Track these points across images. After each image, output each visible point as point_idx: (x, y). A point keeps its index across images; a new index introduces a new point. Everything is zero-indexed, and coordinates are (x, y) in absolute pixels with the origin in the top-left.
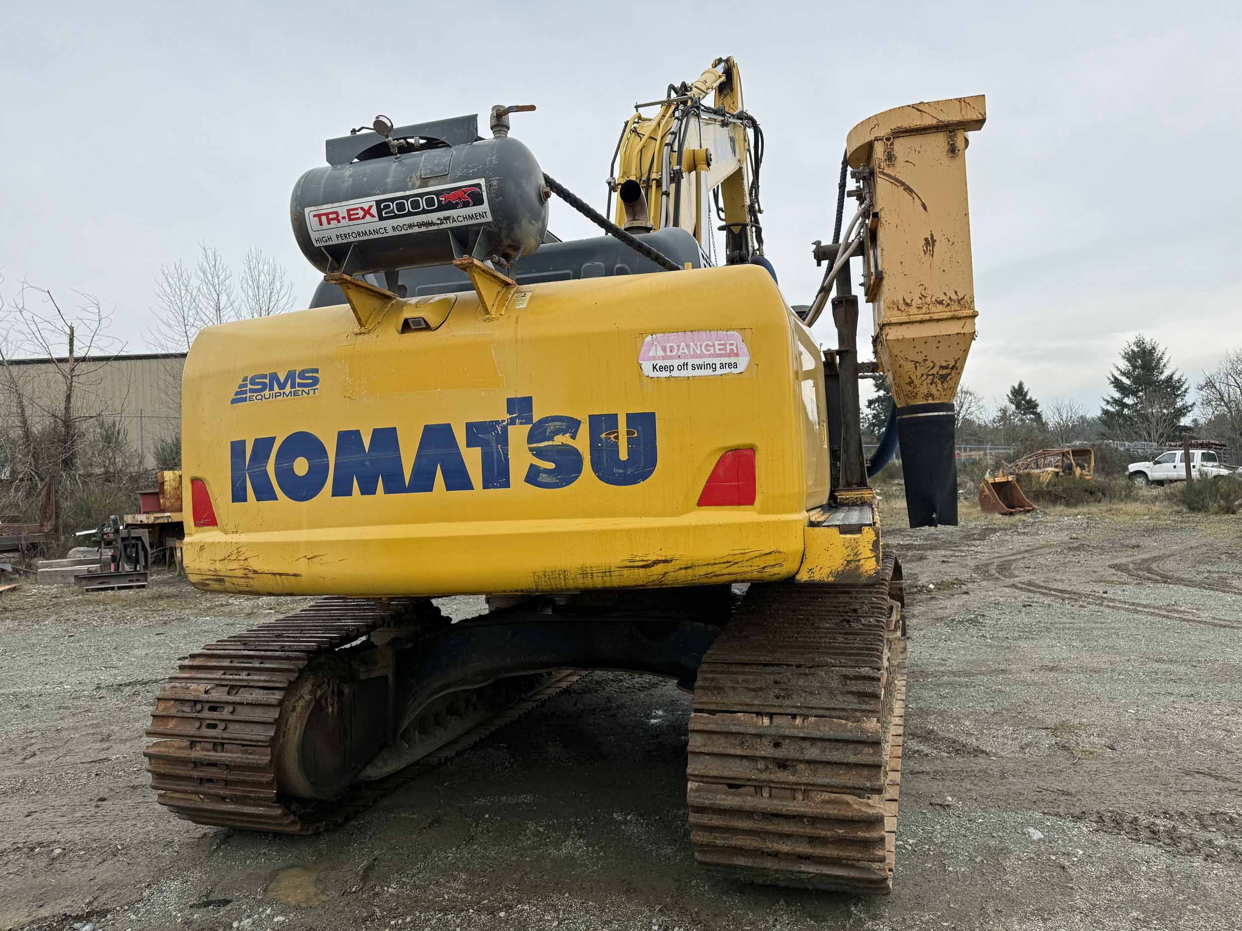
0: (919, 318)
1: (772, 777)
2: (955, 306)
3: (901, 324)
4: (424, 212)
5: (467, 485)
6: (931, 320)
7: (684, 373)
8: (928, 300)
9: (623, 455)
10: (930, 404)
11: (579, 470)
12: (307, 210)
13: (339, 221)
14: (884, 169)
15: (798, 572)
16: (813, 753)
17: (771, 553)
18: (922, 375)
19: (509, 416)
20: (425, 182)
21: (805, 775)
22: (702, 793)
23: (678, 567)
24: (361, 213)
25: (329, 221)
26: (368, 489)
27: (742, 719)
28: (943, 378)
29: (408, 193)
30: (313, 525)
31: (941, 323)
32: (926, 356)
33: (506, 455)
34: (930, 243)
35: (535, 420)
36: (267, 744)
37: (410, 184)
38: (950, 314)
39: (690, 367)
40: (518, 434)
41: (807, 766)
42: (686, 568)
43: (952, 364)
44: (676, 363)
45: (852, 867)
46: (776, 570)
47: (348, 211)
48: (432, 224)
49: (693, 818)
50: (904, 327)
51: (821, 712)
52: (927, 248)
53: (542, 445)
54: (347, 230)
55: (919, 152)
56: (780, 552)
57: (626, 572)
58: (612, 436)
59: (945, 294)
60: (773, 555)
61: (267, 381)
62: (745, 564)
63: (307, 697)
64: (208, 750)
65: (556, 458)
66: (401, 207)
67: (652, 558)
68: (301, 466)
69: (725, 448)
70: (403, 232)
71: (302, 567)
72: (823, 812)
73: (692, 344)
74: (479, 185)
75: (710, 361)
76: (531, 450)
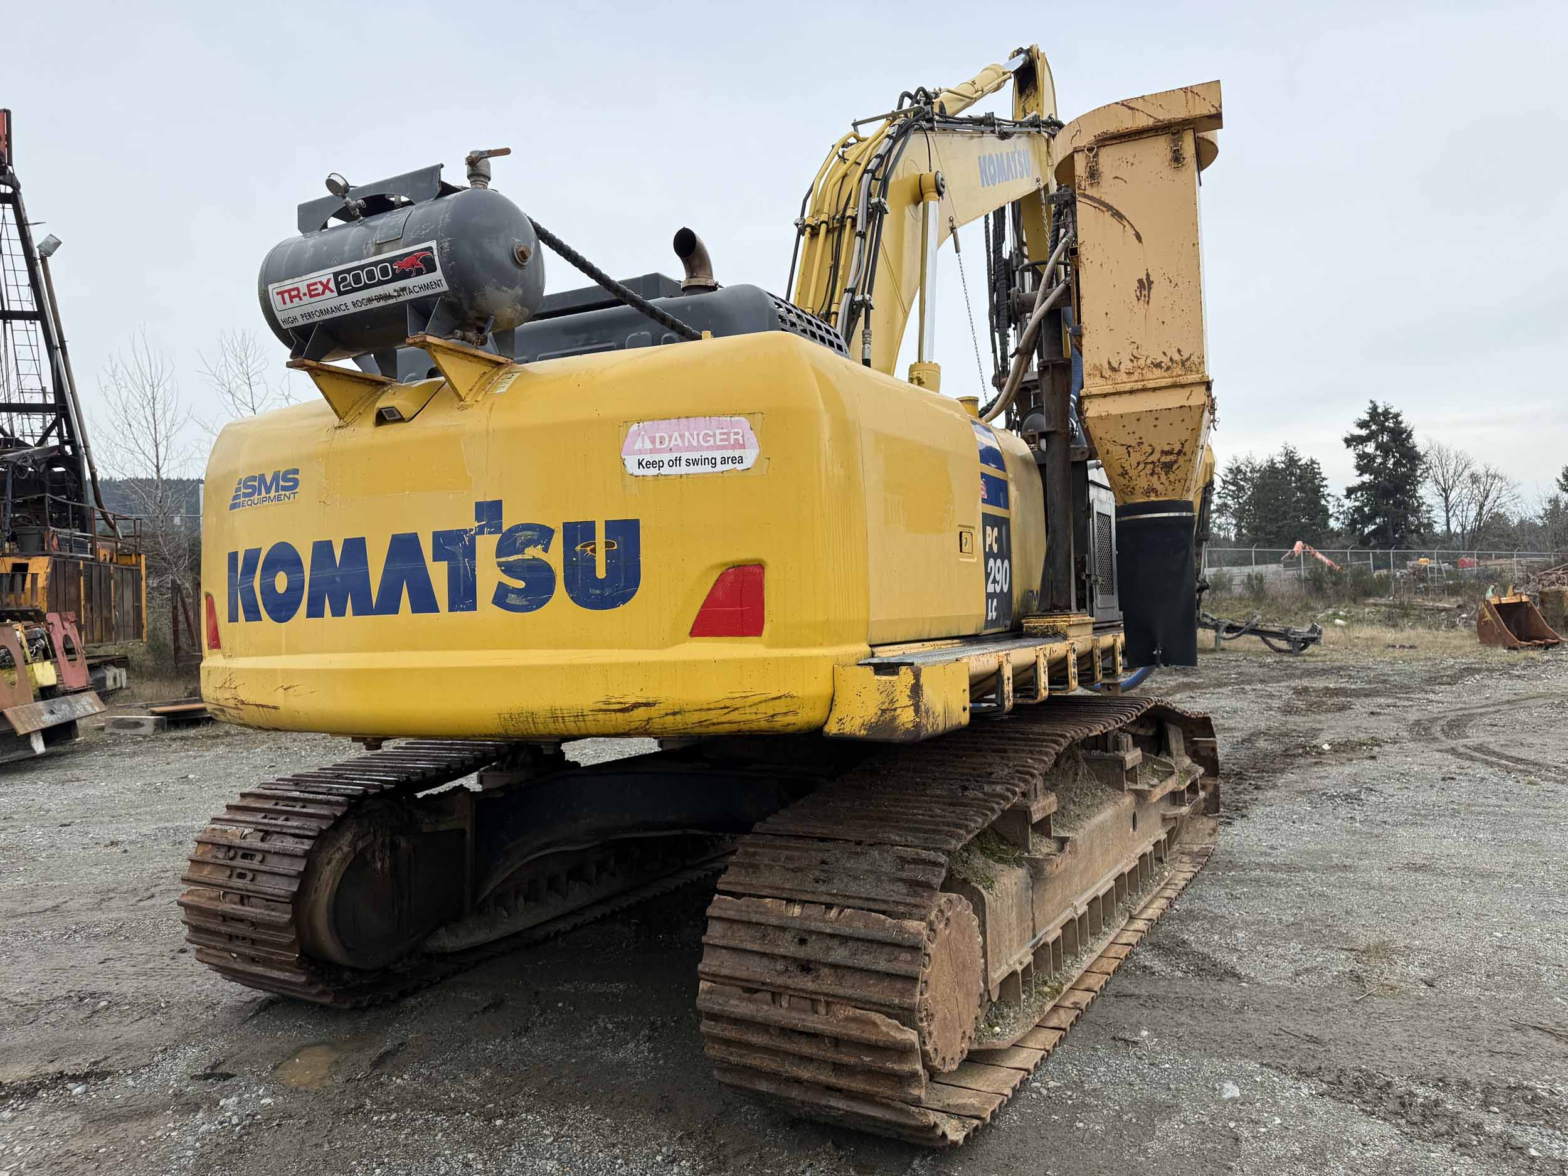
0: (1127, 387)
1: (789, 982)
2: (1178, 370)
3: (1105, 396)
4: (380, 283)
5: (434, 608)
6: (1144, 390)
7: (675, 470)
8: (1142, 362)
9: (601, 573)
10: (1153, 501)
11: (551, 591)
12: (270, 287)
13: (301, 299)
14: (1085, 190)
15: (826, 723)
16: (839, 955)
17: (780, 697)
18: (1138, 464)
19: (477, 524)
20: (379, 248)
21: (827, 983)
22: (713, 997)
23: (663, 712)
24: (321, 288)
25: (291, 298)
26: (339, 611)
27: (769, 905)
28: (1168, 467)
29: (363, 262)
30: (293, 650)
31: (1159, 393)
32: (1140, 438)
33: (473, 570)
34: (1145, 285)
35: (505, 529)
36: (287, 900)
37: (365, 251)
38: (1169, 381)
39: (683, 462)
40: (486, 545)
41: (832, 971)
42: (674, 714)
43: (1177, 447)
44: (666, 457)
45: (888, 1107)
46: (790, 719)
47: (309, 286)
48: (390, 297)
49: (705, 1026)
50: (1110, 399)
51: (858, 903)
52: (1141, 292)
53: (511, 559)
54: (309, 309)
55: (1132, 164)
56: (792, 697)
57: (601, 716)
58: (588, 549)
59: (1164, 353)
60: (783, 699)
61: (256, 484)
62: (748, 710)
63: (346, 849)
64: (235, 903)
65: (527, 576)
66: (357, 279)
67: (631, 700)
68: (281, 582)
69: (725, 564)
70: (364, 308)
71: (278, 699)
72: (844, 1031)
73: (687, 434)
74: (430, 249)
75: (708, 454)
76: (500, 565)
